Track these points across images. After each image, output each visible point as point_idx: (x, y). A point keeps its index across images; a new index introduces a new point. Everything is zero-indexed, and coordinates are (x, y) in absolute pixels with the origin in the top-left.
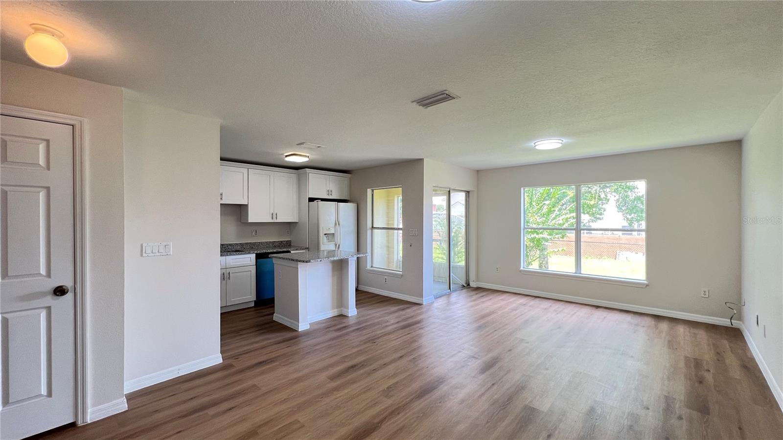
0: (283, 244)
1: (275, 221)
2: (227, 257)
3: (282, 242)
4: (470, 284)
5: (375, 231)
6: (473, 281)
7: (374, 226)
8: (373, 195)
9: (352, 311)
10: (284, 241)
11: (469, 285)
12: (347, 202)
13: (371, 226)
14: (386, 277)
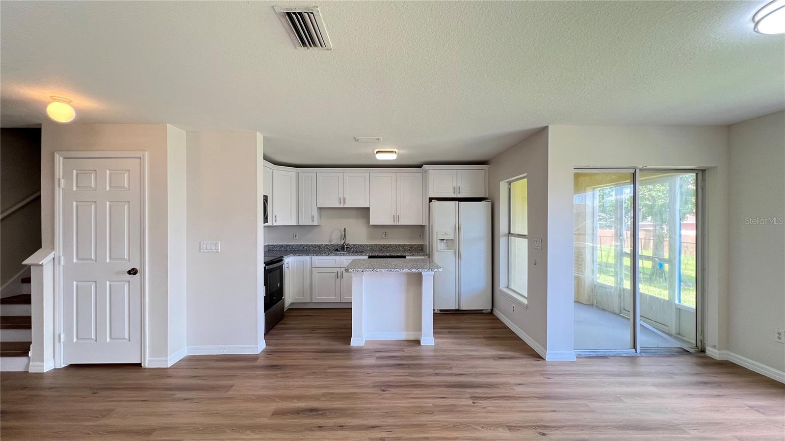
0: (413, 248)
1: (397, 224)
2: (341, 257)
3: (412, 245)
4: (707, 352)
5: (512, 238)
6: (714, 347)
7: (512, 232)
8: (510, 189)
9: (428, 339)
10: (415, 245)
11: (703, 351)
12: (481, 201)
13: (507, 232)
14: (514, 305)
